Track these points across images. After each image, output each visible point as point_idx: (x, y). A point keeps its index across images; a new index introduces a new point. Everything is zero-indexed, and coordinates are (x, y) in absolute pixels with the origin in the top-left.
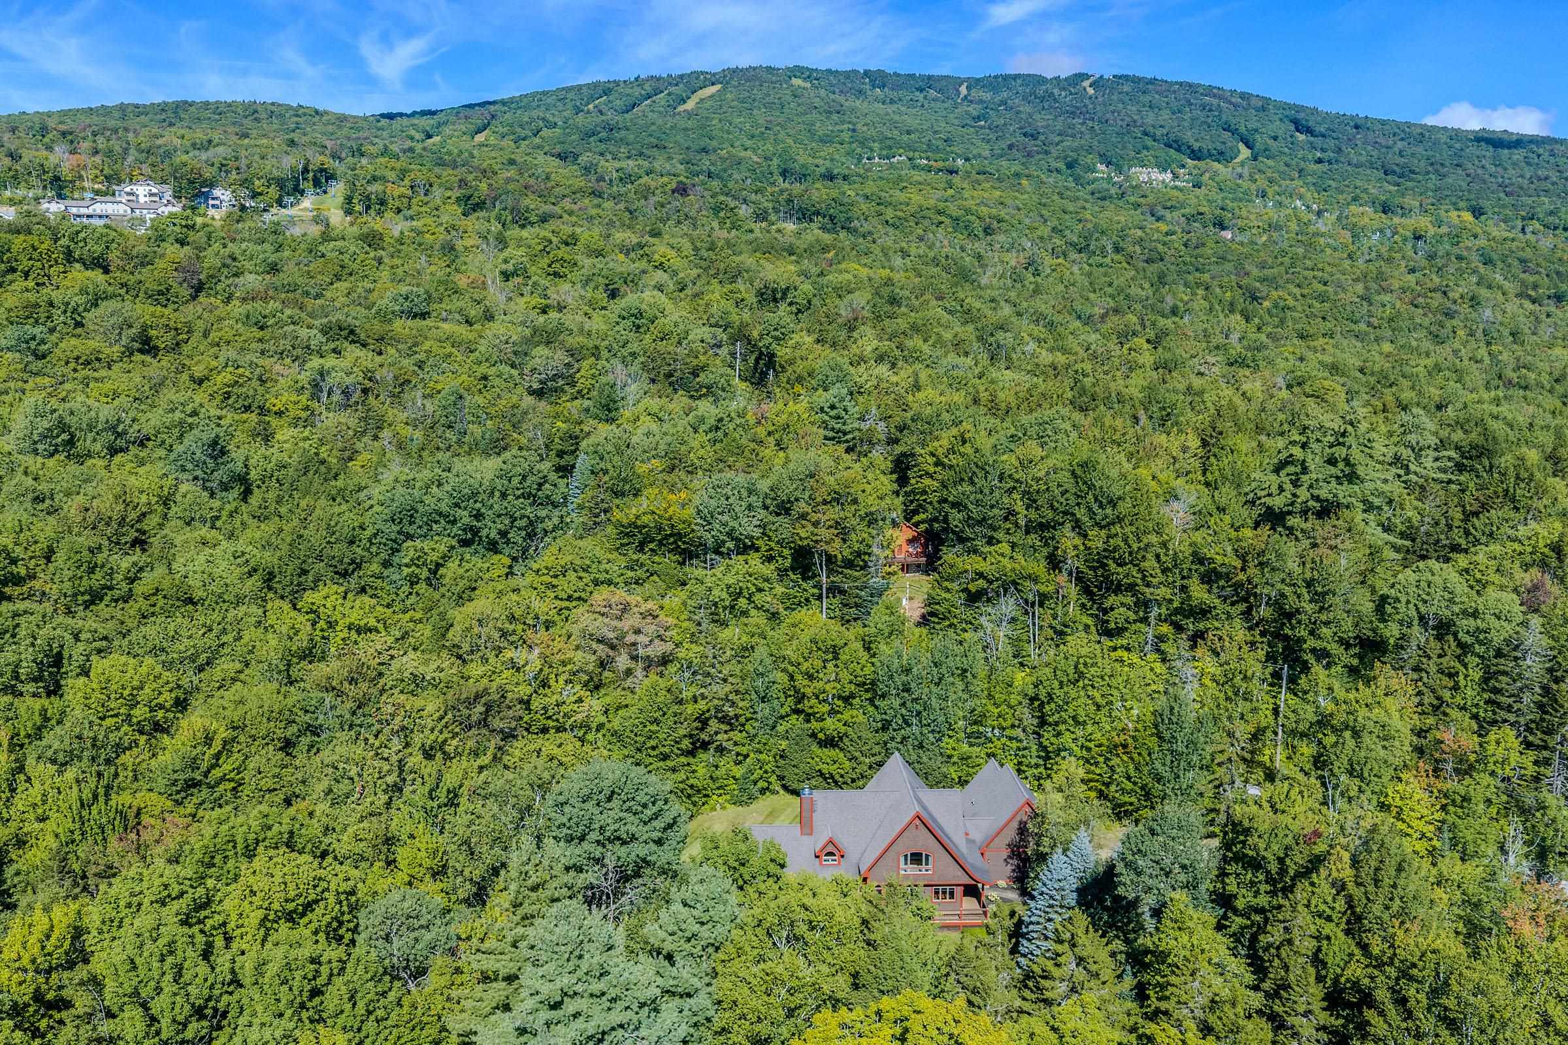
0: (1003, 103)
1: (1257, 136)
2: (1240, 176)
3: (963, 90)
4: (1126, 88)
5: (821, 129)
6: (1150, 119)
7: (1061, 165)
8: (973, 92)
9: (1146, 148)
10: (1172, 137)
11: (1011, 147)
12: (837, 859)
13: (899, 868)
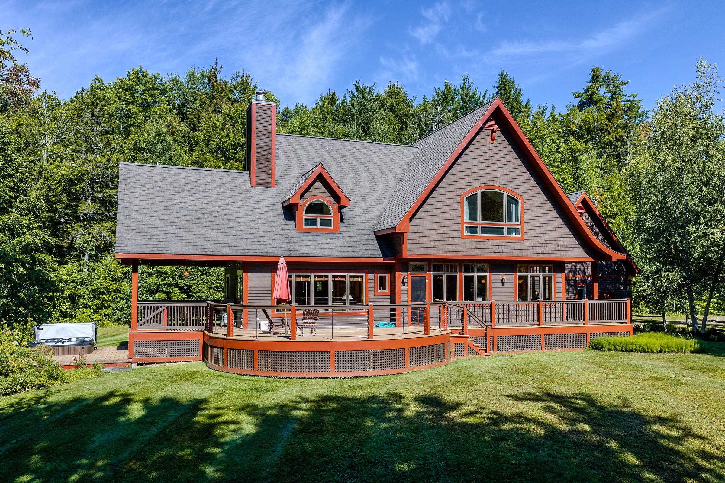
12: (332, 219)
13: (463, 223)
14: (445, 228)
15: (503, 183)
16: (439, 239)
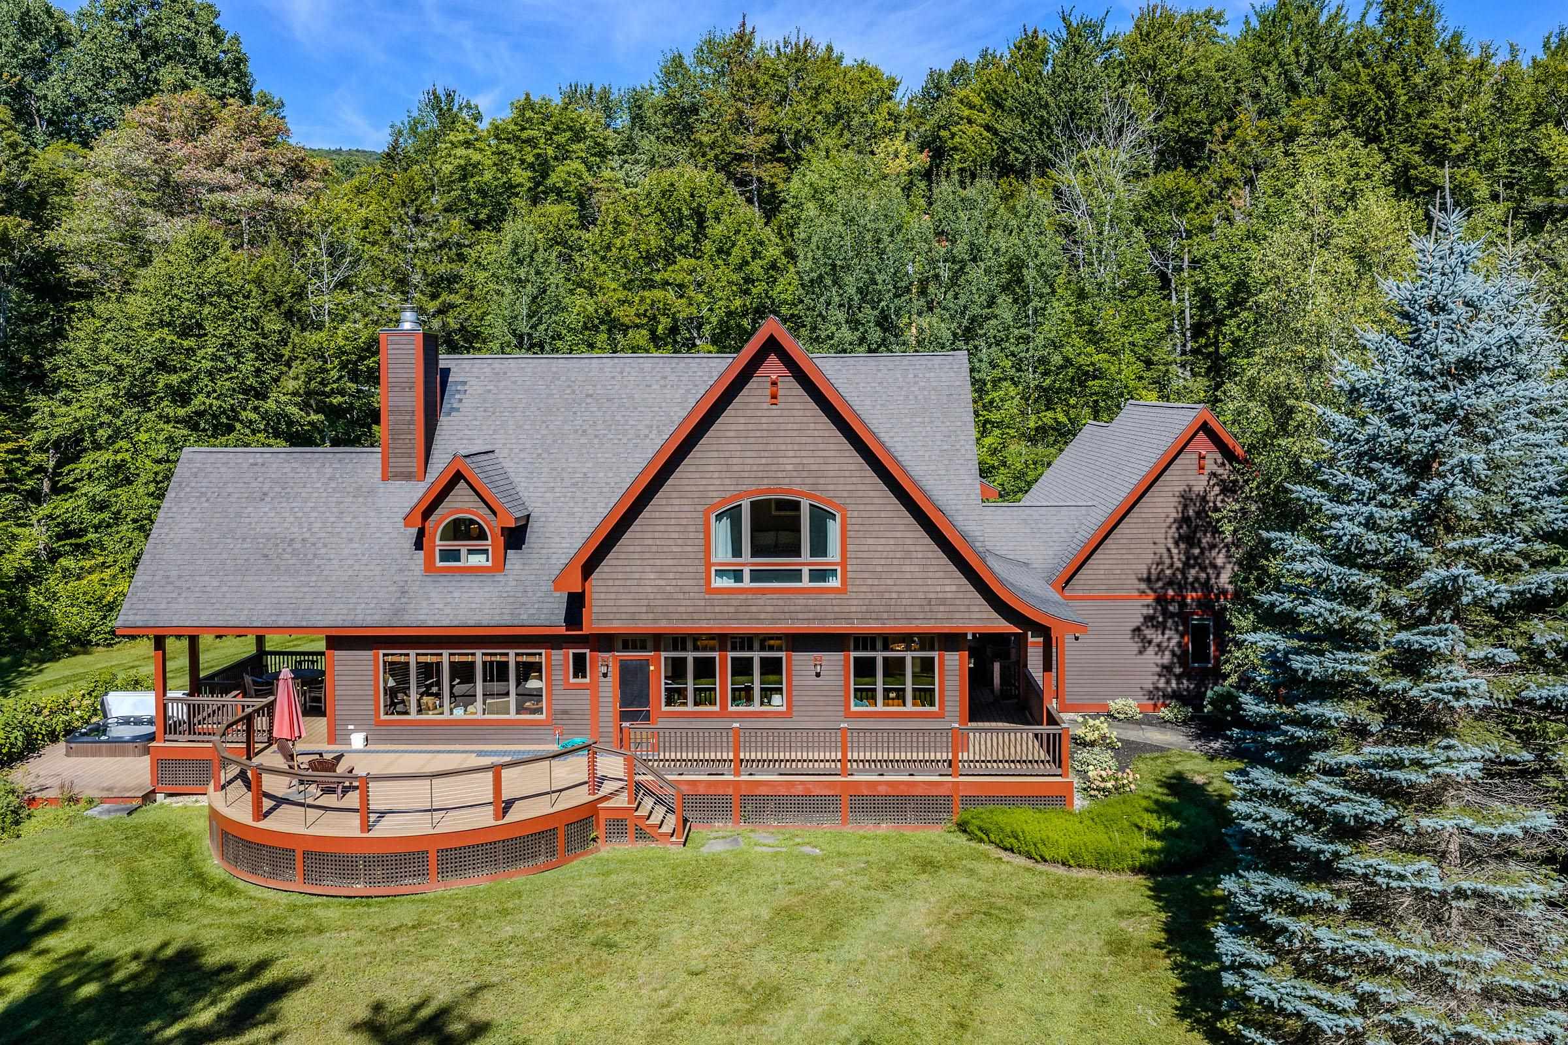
12: (490, 548)
13: (708, 565)
14: (671, 576)
15: (798, 481)
16: (659, 596)
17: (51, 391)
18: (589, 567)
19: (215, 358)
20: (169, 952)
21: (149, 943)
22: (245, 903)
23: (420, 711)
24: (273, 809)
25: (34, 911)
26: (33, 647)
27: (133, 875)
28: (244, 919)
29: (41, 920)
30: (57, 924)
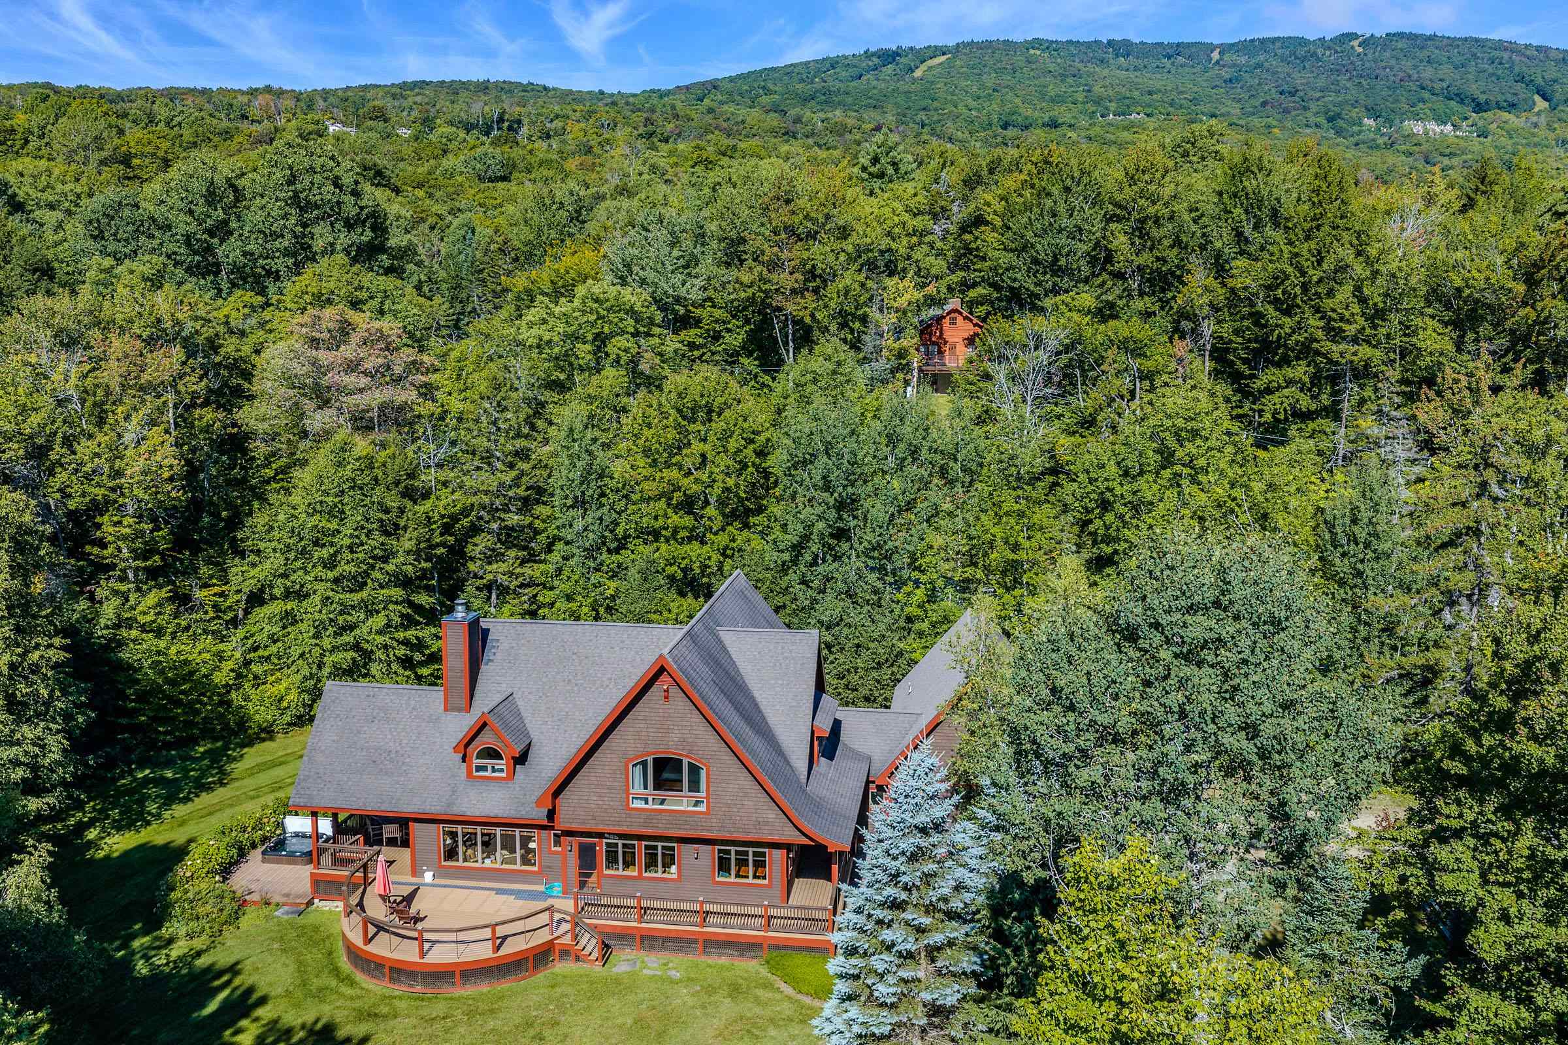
0: (1259, 65)
1: (1557, 87)
2: (1536, 125)
3: (1215, 55)
4: (1400, 45)
5: (1052, 91)
6: (1428, 73)
7: (1321, 120)
8: (1226, 57)
9: (1423, 101)
10: (1454, 90)
11: (1264, 104)
12: (505, 767)
13: (628, 794)
14: (606, 799)
15: (680, 747)
16: (599, 810)
17: (242, 554)
18: (557, 793)
19: (351, 536)
20: (319, 1026)
21: (309, 1018)
22: (359, 992)
23: (465, 860)
24: (376, 934)
25: (250, 990)
26: (236, 734)
27: (301, 967)
28: (358, 1004)
29: (255, 996)
30: (263, 1001)
